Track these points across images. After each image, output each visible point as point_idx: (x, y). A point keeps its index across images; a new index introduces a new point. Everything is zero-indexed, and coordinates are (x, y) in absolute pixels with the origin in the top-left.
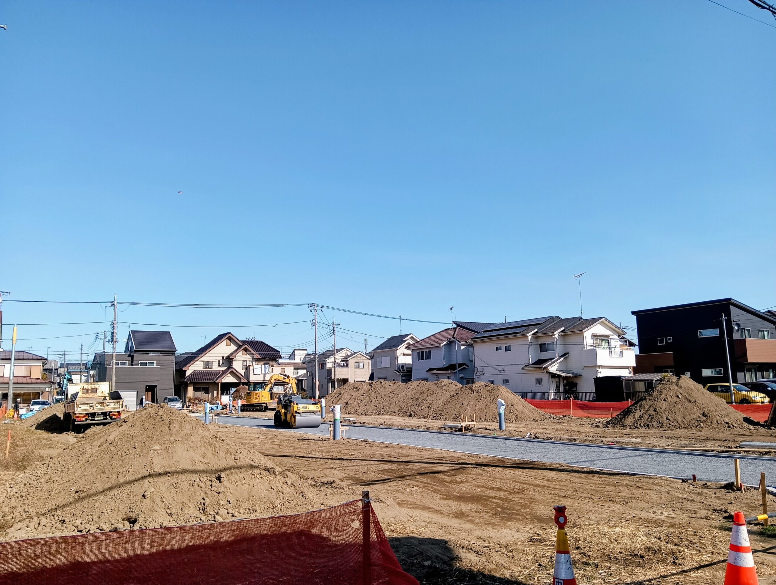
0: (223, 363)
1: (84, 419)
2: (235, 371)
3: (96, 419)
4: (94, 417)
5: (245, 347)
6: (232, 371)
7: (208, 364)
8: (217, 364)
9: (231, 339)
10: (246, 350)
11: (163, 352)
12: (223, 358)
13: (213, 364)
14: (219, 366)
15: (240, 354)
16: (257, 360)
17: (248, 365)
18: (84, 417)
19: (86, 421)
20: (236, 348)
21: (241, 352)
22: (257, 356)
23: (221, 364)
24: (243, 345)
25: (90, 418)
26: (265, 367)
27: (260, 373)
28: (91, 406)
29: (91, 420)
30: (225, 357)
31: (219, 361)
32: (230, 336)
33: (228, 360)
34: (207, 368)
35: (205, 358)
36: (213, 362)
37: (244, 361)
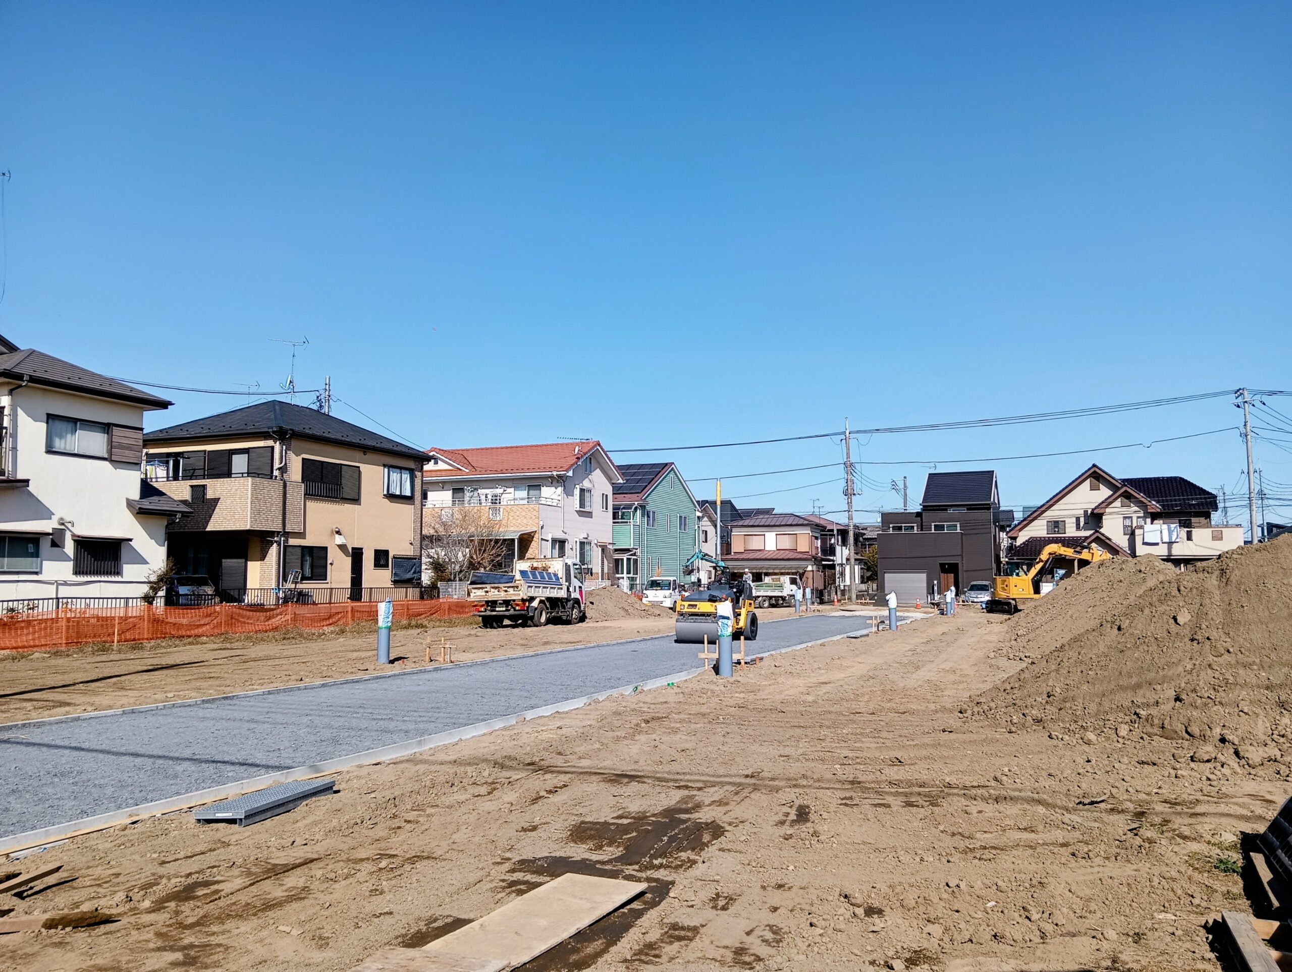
0: (1085, 523)
1: (482, 609)
2: (1104, 538)
3: (497, 609)
4: (495, 607)
5: (1126, 491)
6: (1098, 537)
7: (1056, 525)
8: (1075, 525)
9: (1096, 476)
10: (1127, 496)
11: (970, 508)
12: (1086, 512)
13: (1067, 525)
14: (1078, 528)
15: (1118, 503)
16: (1154, 517)
17: (1134, 525)
18: (482, 606)
19: (485, 611)
20: (1111, 493)
21: (1119, 500)
22: (1155, 506)
23: (1082, 524)
24: (1122, 487)
25: (489, 608)
26: (1169, 529)
27: (1158, 541)
28: (487, 592)
29: (492, 611)
30: (1089, 512)
31: (1078, 519)
32: (1095, 472)
33: (1095, 518)
34: (1055, 532)
35: (1050, 514)
36: (1067, 520)
37: (1125, 518)
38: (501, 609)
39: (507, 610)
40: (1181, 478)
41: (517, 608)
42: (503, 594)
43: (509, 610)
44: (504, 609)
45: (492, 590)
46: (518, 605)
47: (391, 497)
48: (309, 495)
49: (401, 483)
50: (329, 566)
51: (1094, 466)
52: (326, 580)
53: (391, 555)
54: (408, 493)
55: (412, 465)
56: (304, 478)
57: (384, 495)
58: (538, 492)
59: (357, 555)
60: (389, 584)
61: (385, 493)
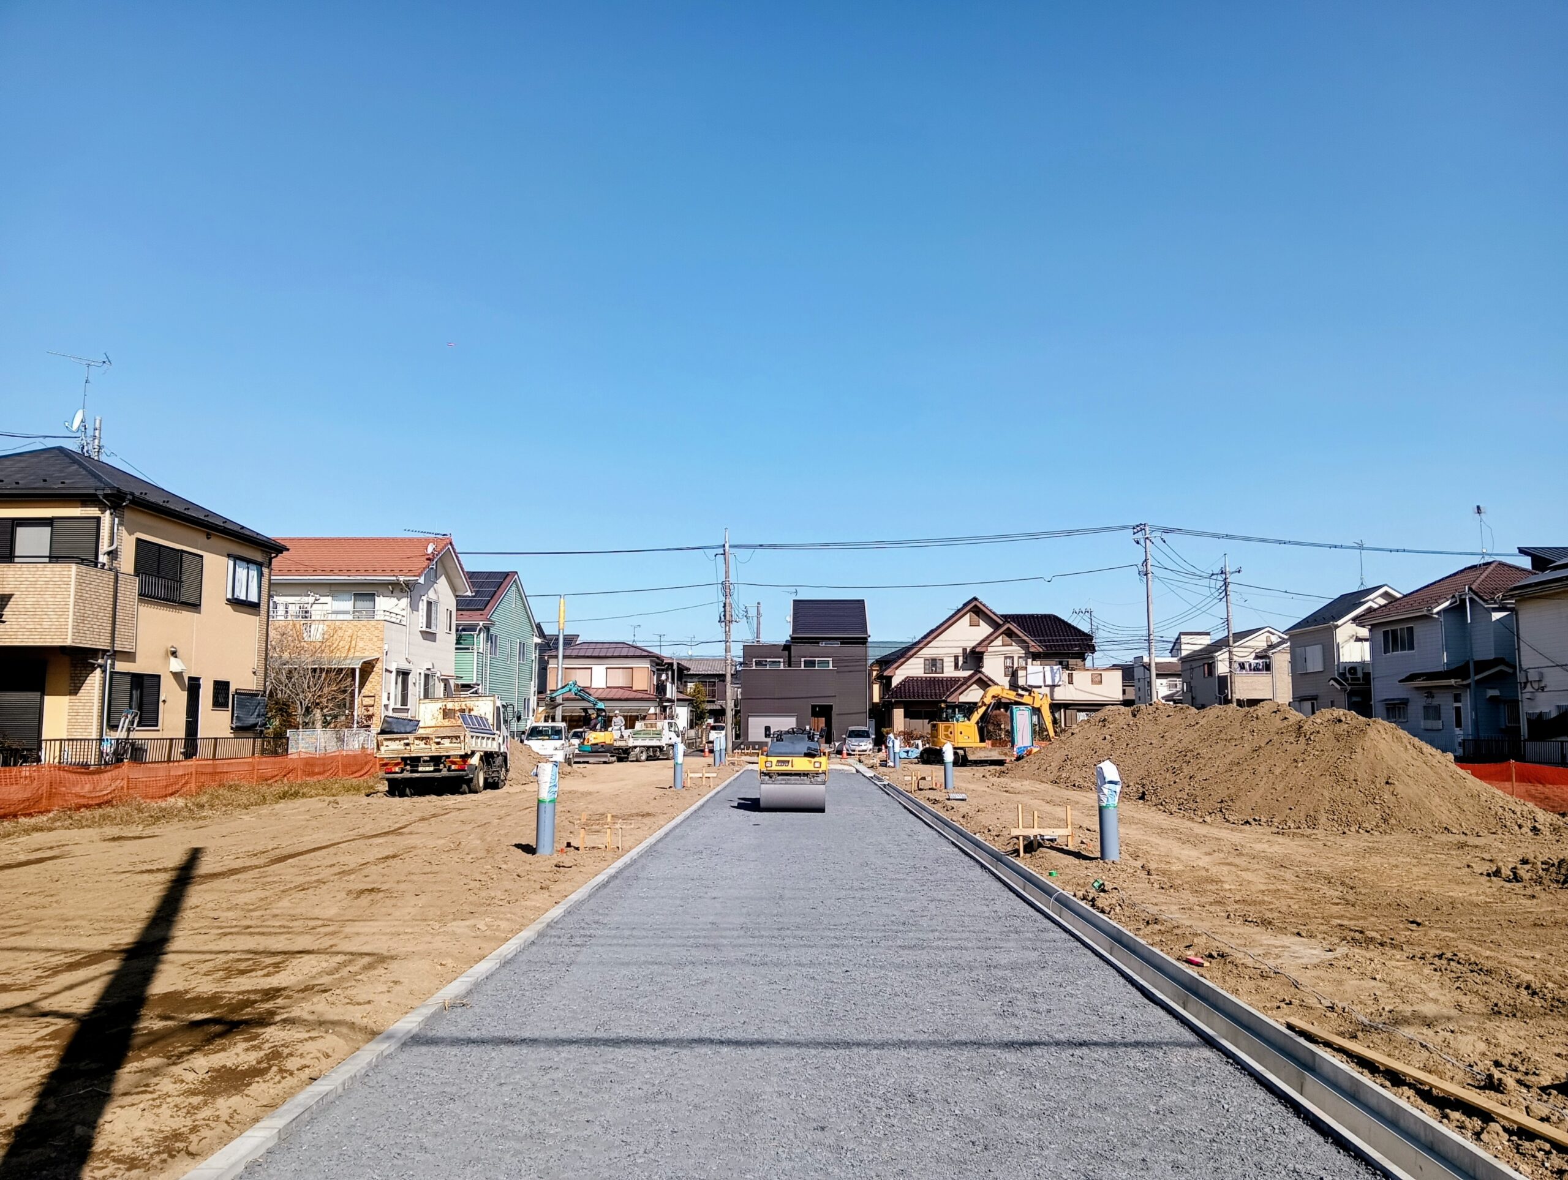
0: (964, 662)
1: (397, 769)
2: (985, 679)
3: (420, 769)
4: (417, 766)
5: (1008, 629)
6: (980, 679)
7: (934, 663)
8: (953, 664)
9: (976, 610)
10: (1009, 634)
11: (845, 641)
12: (965, 650)
13: (945, 664)
14: (956, 666)
15: (999, 642)
16: (1035, 656)
17: (1016, 666)
18: (397, 764)
19: (402, 771)
20: (992, 630)
21: (1001, 638)
22: (1035, 648)
23: (960, 663)
24: (1004, 624)
25: (408, 767)
26: (1052, 670)
27: (1042, 684)
28: (407, 744)
29: (412, 772)
30: (968, 650)
31: (956, 658)
32: (976, 606)
33: (974, 657)
34: (932, 672)
35: (928, 652)
36: (945, 660)
37: (1006, 658)
38: (427, 769)
39: (435, 771)
40: (1054, 616)
41: (453, 767)
42: (434, 747)
43: (440, 771)
44: (432, 769)
45: (417, 742)
46: (454, 763)
47: (236, 603)
48: (146, 596)
49: (248, 584)
50: (161, 704)
51: (975, 599)
52: (157, 725)
53: (232, 689)
54: (253, 598)
55: (258, 557)
56: (137, 572)
57: (228, 600)
58: (372, 603)
59: (193, 687)
60: (228, 733)
61: (229, 596)
